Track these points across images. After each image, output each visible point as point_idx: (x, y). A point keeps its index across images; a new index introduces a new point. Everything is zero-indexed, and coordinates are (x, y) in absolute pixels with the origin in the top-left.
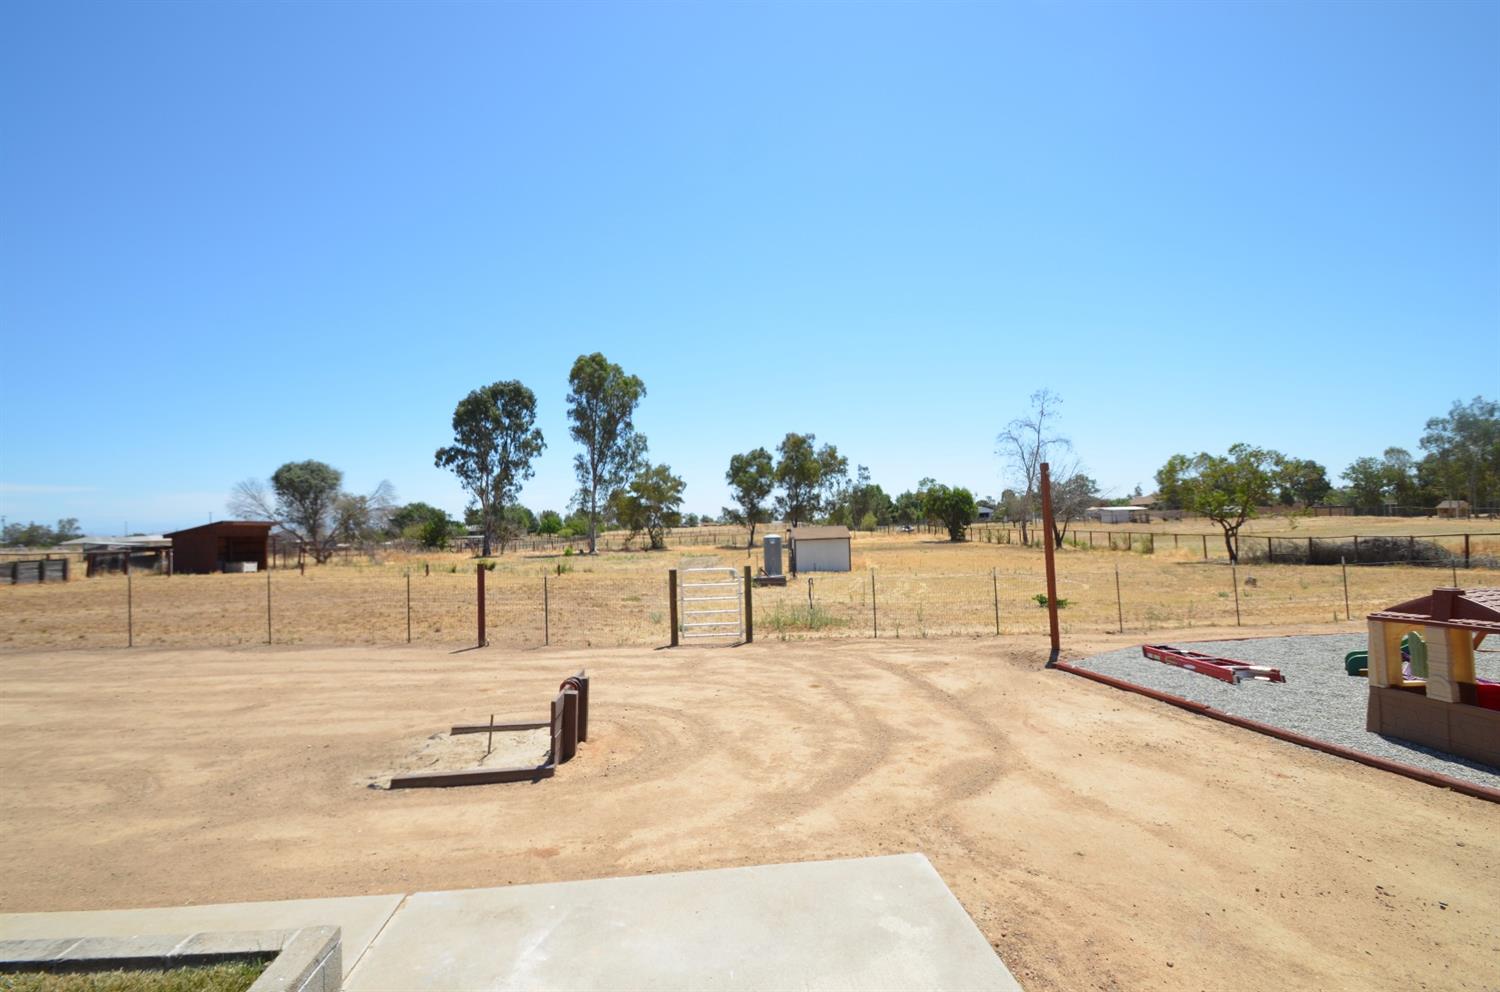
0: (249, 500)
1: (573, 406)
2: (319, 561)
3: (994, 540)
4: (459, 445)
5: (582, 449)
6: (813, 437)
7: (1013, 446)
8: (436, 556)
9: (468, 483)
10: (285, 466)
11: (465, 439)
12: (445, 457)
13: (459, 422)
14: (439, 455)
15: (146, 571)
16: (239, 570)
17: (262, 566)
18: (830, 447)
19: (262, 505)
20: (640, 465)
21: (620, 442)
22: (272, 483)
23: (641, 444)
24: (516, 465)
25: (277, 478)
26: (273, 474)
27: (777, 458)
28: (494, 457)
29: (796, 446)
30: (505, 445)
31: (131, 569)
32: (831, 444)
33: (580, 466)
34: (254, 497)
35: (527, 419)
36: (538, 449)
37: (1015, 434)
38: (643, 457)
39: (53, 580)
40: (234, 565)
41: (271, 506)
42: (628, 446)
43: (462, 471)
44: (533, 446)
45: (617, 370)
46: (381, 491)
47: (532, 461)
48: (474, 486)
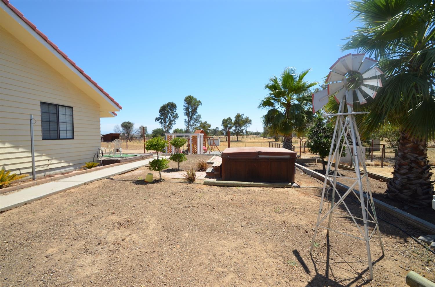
0: (117, 129)
1: (185, 108)
2: (130, 141)
4: (160, 117)
5: (186, 118)
6: (243, 115)
9: (161, 124)
10: (124, 122)
11: (161, 115)
12: (157, 119)
13: (160, 111)
18: (247, 117)
19: (119, 130)
20: (199, 122)
21: (195, 116)
22: (121, 126)
23: (200, 116)
24: (172, 121)
26: (121, 124)
27: (233, 119)
28: (167, 120)
29: (238, 117)
30: (170, 117)
33: (186, 122)
34: (118, 128)
35: (175, 111)
36: (177, 117)
38: (200, 119)
41: (121, 130)
42: (197, 117)
43: (161, 122)
44: (176, 117)
45: (196, 99)
47: (175, 120)
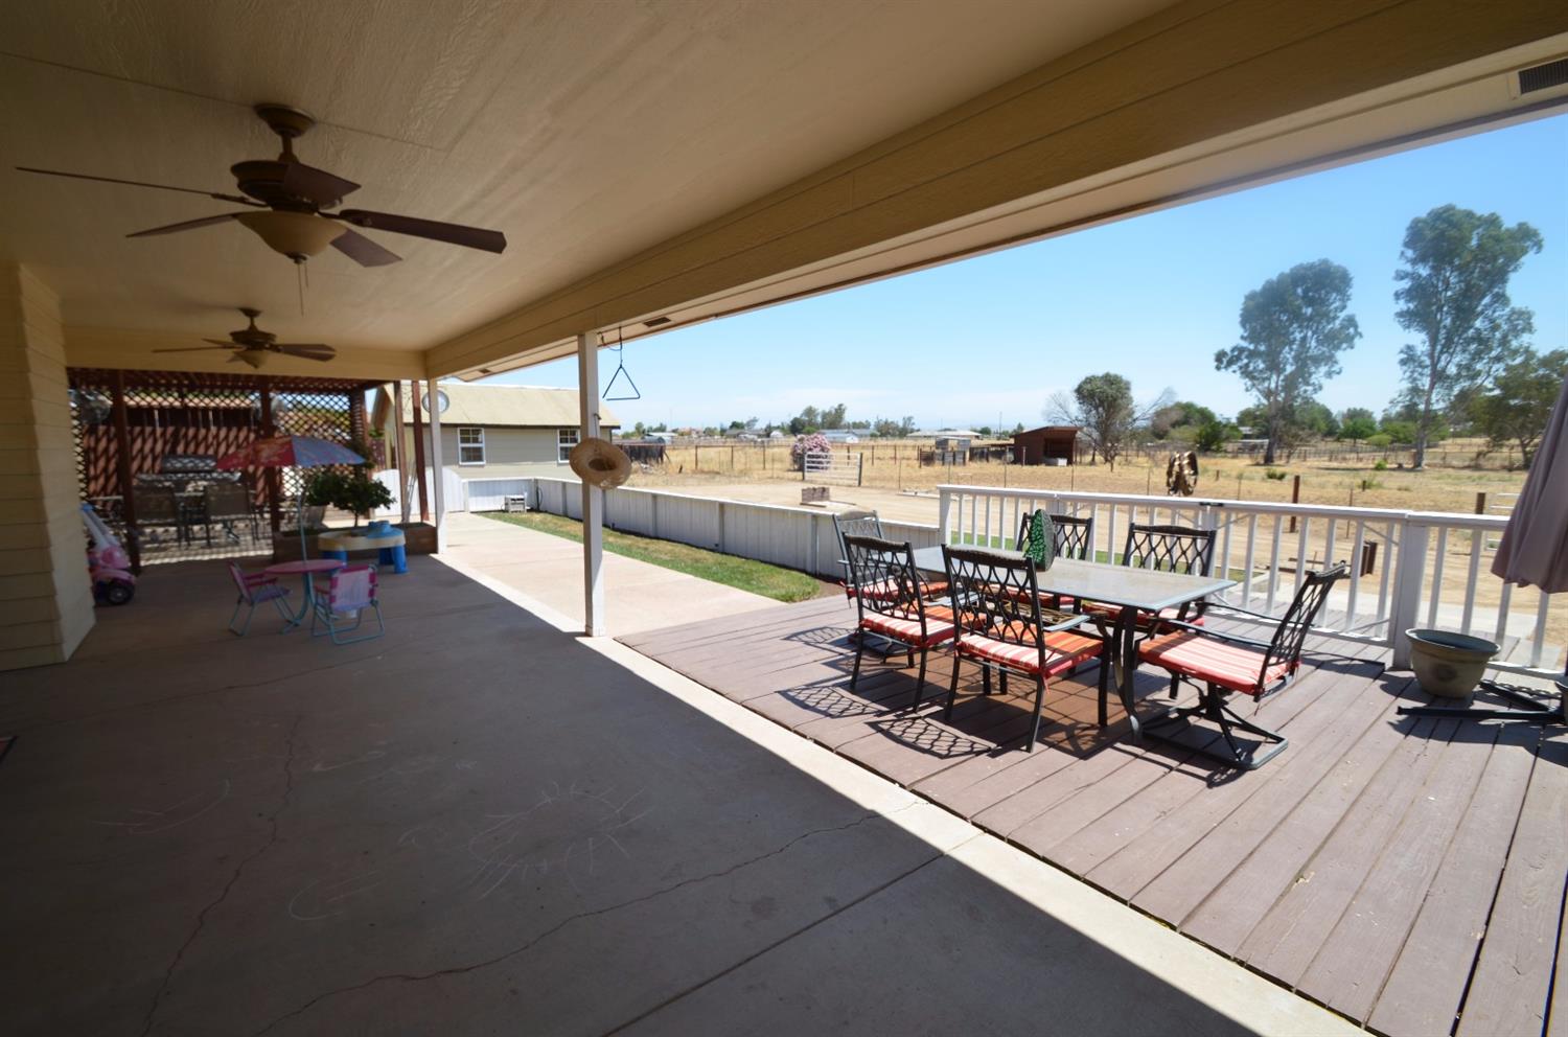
0: (1058, 408)
1: (1406, 284)
2: (1106, 460)
4: (1244, 344)
5: (1419, 340)
8: (1213, 461)
9: (1254, 385)
10: (1087, 378)
11: (1252, 337)
12: (1223, 360)
13: (1247, 318)
14: (1220, 357)
15: (999, 461)
16: (1056, 464)
17: (1070, 462)
19: (1066, 412)
20: (1514, 353)
21: (1481, 323)
22: (1075, 395)
23: (1522, 321)
24: (1317, 361)
25: (1079, 391)
26: (1076, 387)
28: (1288, 354)
30: (1304, 339)
31: (990, 459)
33: (1412, 360)
34: (1060, 405)
35: (1337, 304)
36: (1350, 340)
38: (1522, 341)
39: (960, 464)
40: (1053, 460)
41: (1073, 412)
42: (1497, 326)
43: (1246, 373)
44: (1346, 335)
45: (1493, 223)
46: (1164, 398)
47: (1340, 355)
48: (1260, 387)
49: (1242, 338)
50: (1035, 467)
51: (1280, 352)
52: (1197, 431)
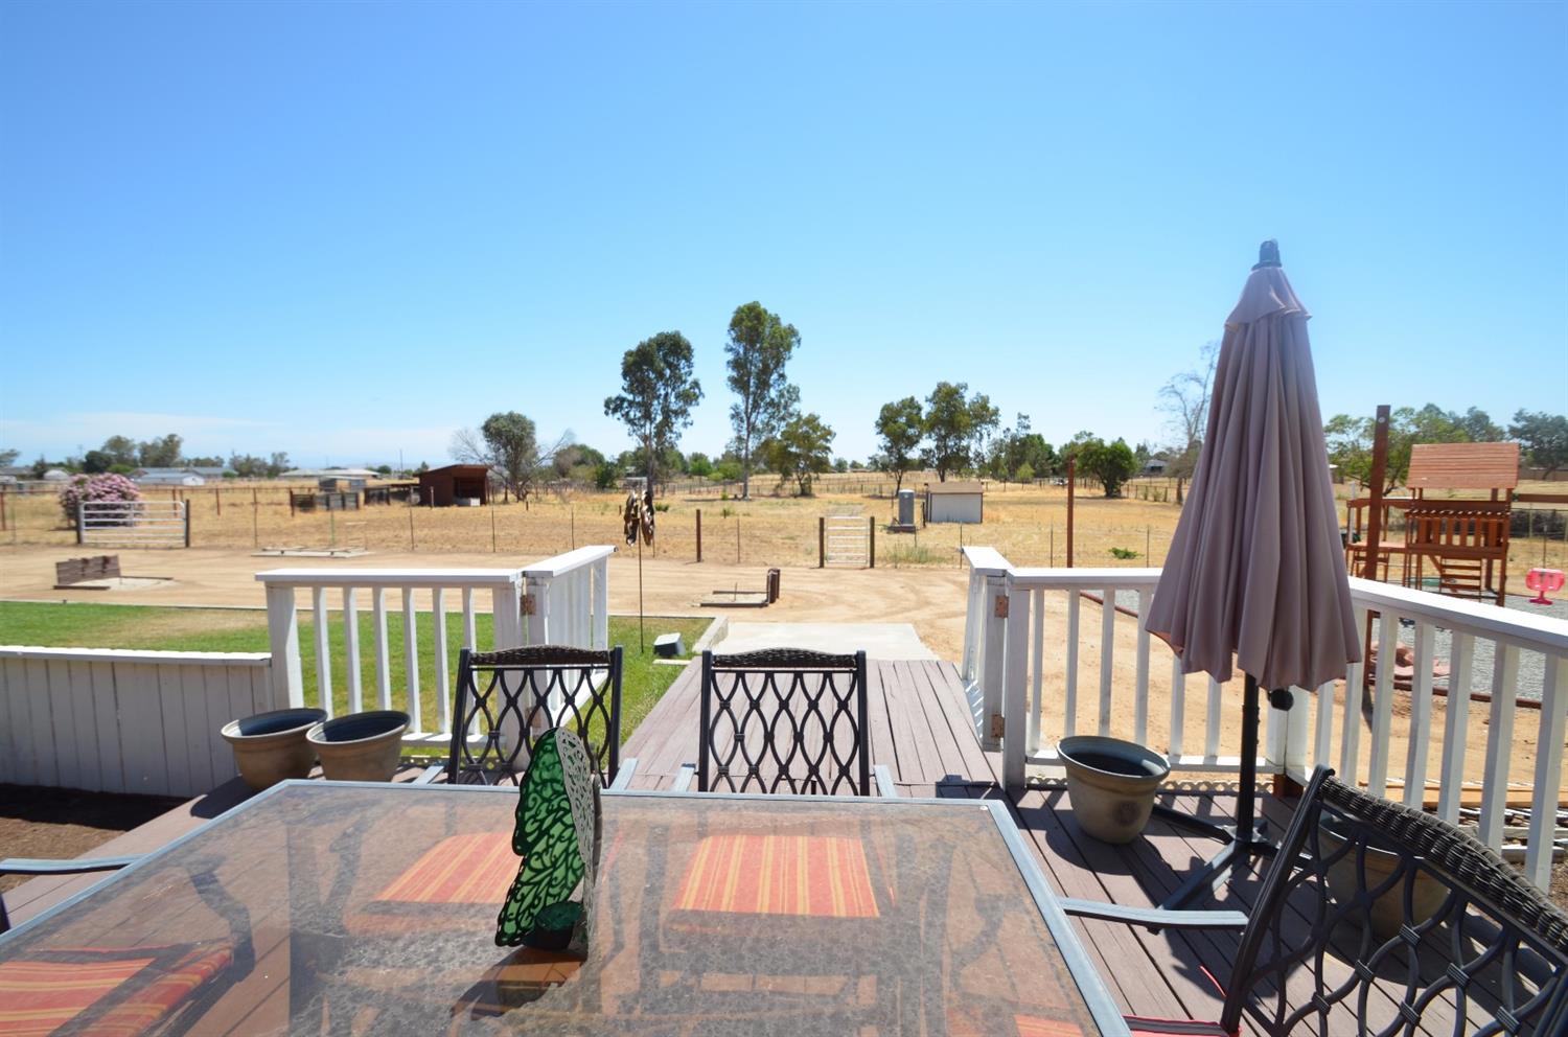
0: (465, 446)
1: (731, 356)
2: (519, 499)
3: (1150, 498)
4: (624, 395)
5: (738, 399)
6: (966, 387)
7: (1175, 401)
8: (609, 497)
9: (634, 431)
10: (493, 417)
11: (631, 389)
12: (614, 406)
13: (627, 371)
14: (607, 405)
15: (402, 503)
16: (468, 505)
17: (483, 502)
18: (982, 397)
19: (474, 450)
20: (791, 415)
21: (773, 393)
22: (482, 432)
23: (793, 394)
24: (676, 413)
25: (486, 428)
26: (483, 424)
27: (927, 409)
28: (656, 406)
29: (948, 397)
30: (667, 395)
31: (392, 501)
32: (983, 394)
33: (736, 416)
34: (468, 443)
35: (687, 369)
36: (696, 398)
37: (1179, 388)
38: (795, 407)
39: (351, 509)
40: (464, 500)
41: (481, 451)
42: (782, 395)
43: (628, 419)
44: (694, 394)
45: (776, 320)
46: (565, 439)
47: (691, 409)
48: (639, 433)
49: (623, 388)
50: (446, 508)
51: (652, 405)
52: (594, 469)
